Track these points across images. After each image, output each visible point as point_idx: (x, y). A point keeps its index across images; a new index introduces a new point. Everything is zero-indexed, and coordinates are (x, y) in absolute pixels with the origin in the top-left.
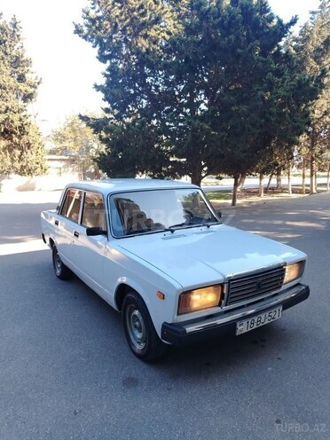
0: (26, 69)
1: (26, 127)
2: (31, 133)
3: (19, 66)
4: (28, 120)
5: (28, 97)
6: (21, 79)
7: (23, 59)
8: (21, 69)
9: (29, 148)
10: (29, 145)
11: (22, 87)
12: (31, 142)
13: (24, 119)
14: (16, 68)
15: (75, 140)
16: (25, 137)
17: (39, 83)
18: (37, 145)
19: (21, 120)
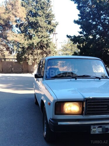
0: (51, 19)
1: (49, 44)
2: (51, 47)
3: (49, 18)
4: (50, 41)
5: (51, 31)
6: (49, 23)
7: (51, 14)
8: (49, 19)
9: (50, 53)
10: (50, 52)
11: (49, 26)
12: (51, 50)
13: (49, 41)
14: (47, 19)
15: (71, 50)
16: (48, 48)
17: (57, 25)
18: (53, 52)
19: (47, 41)
